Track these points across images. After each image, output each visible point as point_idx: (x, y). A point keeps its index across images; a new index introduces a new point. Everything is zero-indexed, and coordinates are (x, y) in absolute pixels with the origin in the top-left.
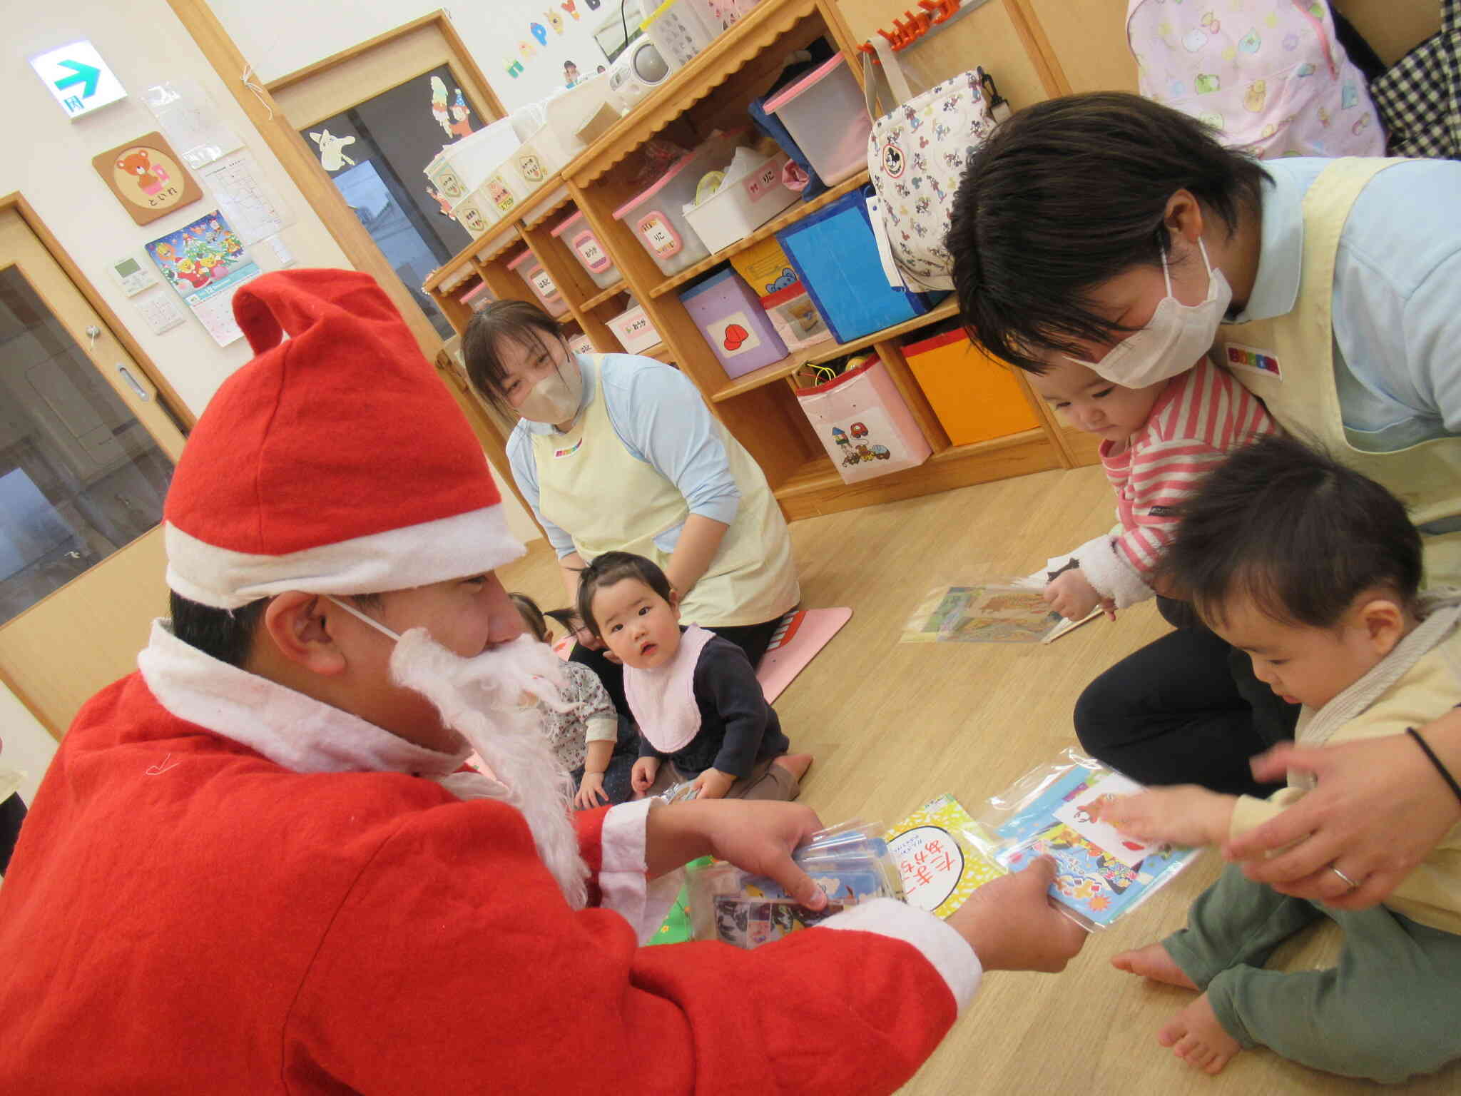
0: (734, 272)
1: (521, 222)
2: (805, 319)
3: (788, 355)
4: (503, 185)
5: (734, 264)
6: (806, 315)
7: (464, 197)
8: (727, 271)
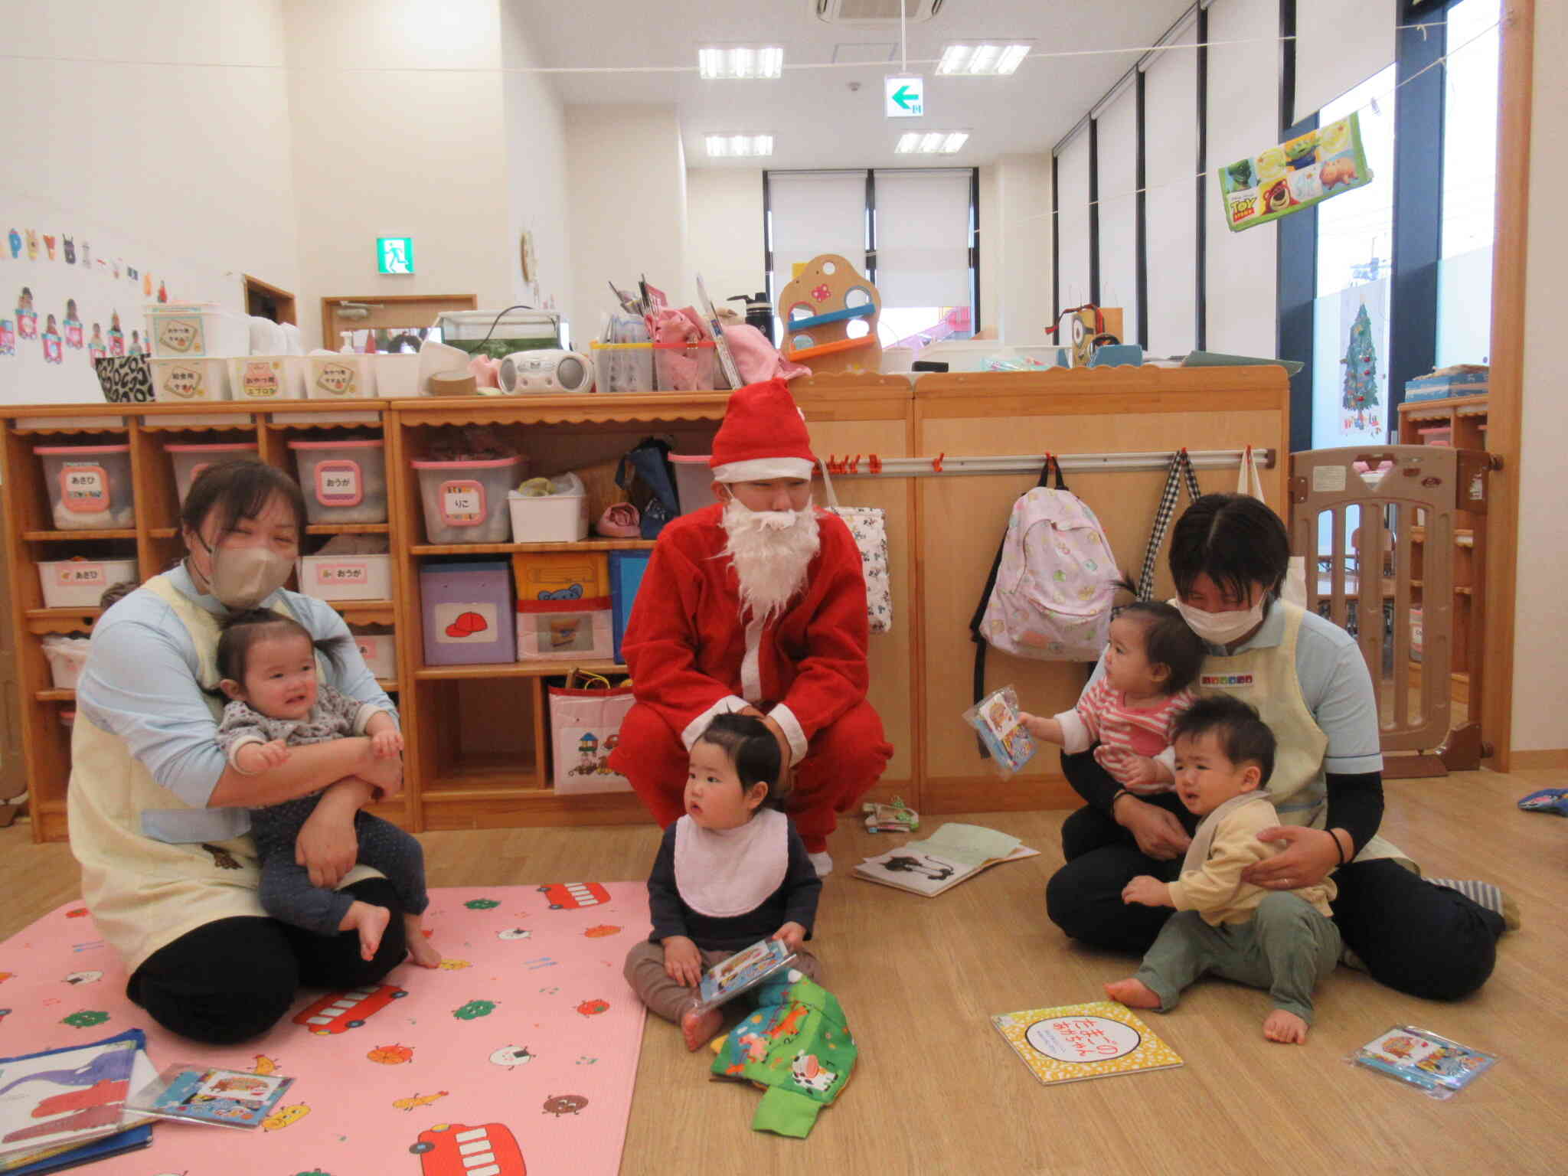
0: (511, 569)
1: (268, 416)
2: (560, 635)
3: (517, 661)
4: (277, 374)
5: (517, 563)
6: (563, 631)
7: (192, 355)
8: (504, 564)
